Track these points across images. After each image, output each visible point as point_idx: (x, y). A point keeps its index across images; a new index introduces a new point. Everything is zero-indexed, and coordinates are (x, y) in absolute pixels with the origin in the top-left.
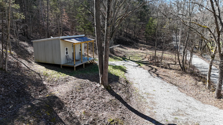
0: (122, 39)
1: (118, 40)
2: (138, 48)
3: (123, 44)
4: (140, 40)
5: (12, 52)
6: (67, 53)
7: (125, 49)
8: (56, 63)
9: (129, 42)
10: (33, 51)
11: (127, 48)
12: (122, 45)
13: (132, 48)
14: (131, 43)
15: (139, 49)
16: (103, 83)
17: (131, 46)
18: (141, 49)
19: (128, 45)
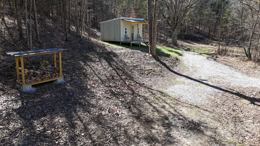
0: (191, 35)
1: (186, 36)
2: (208, 44)
3: (191, 39)
4: (215, 38)
5: (85, 33)
6: (126, 33)
7: (193, 44)
8: (117, 41)
9: (199, 38)
10: (100, 35)
11: (195, 44)
12: (190, 41)
13: (202, 44)
14: (202, 39)
15: (210, 45)
16: (151, 53)
17: (201, 42)
18: (212, 45)
19: (197, 41)
